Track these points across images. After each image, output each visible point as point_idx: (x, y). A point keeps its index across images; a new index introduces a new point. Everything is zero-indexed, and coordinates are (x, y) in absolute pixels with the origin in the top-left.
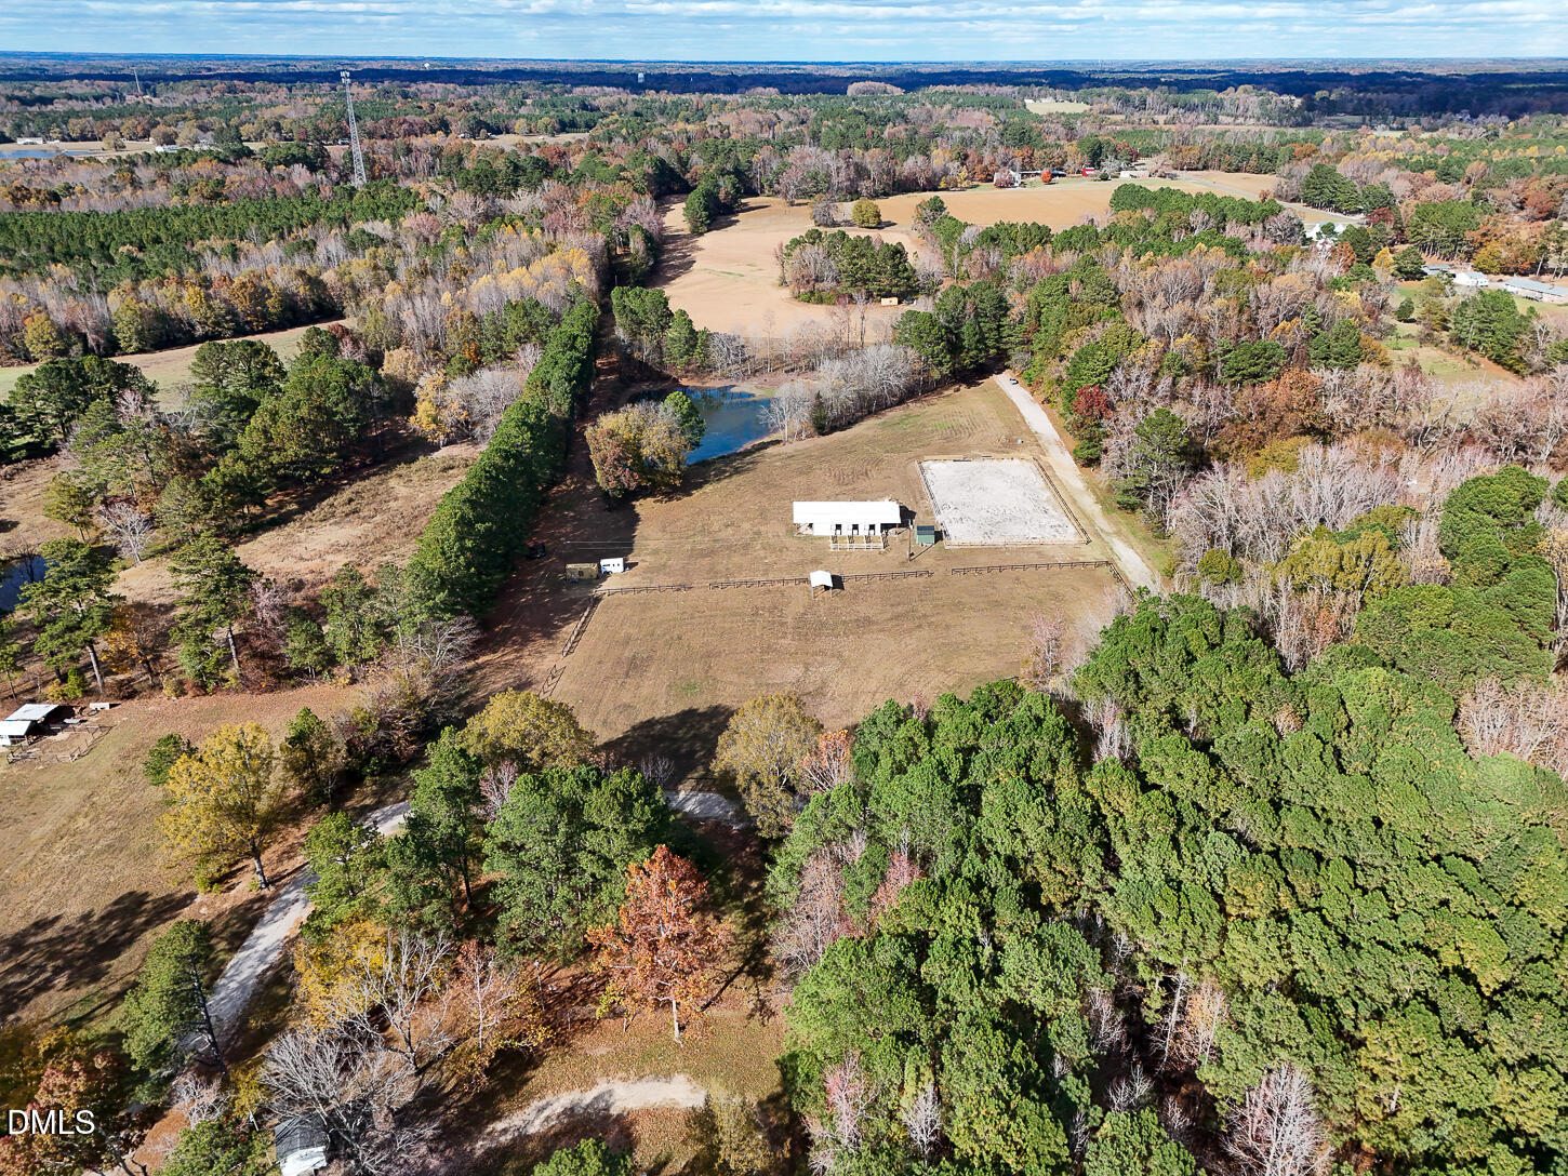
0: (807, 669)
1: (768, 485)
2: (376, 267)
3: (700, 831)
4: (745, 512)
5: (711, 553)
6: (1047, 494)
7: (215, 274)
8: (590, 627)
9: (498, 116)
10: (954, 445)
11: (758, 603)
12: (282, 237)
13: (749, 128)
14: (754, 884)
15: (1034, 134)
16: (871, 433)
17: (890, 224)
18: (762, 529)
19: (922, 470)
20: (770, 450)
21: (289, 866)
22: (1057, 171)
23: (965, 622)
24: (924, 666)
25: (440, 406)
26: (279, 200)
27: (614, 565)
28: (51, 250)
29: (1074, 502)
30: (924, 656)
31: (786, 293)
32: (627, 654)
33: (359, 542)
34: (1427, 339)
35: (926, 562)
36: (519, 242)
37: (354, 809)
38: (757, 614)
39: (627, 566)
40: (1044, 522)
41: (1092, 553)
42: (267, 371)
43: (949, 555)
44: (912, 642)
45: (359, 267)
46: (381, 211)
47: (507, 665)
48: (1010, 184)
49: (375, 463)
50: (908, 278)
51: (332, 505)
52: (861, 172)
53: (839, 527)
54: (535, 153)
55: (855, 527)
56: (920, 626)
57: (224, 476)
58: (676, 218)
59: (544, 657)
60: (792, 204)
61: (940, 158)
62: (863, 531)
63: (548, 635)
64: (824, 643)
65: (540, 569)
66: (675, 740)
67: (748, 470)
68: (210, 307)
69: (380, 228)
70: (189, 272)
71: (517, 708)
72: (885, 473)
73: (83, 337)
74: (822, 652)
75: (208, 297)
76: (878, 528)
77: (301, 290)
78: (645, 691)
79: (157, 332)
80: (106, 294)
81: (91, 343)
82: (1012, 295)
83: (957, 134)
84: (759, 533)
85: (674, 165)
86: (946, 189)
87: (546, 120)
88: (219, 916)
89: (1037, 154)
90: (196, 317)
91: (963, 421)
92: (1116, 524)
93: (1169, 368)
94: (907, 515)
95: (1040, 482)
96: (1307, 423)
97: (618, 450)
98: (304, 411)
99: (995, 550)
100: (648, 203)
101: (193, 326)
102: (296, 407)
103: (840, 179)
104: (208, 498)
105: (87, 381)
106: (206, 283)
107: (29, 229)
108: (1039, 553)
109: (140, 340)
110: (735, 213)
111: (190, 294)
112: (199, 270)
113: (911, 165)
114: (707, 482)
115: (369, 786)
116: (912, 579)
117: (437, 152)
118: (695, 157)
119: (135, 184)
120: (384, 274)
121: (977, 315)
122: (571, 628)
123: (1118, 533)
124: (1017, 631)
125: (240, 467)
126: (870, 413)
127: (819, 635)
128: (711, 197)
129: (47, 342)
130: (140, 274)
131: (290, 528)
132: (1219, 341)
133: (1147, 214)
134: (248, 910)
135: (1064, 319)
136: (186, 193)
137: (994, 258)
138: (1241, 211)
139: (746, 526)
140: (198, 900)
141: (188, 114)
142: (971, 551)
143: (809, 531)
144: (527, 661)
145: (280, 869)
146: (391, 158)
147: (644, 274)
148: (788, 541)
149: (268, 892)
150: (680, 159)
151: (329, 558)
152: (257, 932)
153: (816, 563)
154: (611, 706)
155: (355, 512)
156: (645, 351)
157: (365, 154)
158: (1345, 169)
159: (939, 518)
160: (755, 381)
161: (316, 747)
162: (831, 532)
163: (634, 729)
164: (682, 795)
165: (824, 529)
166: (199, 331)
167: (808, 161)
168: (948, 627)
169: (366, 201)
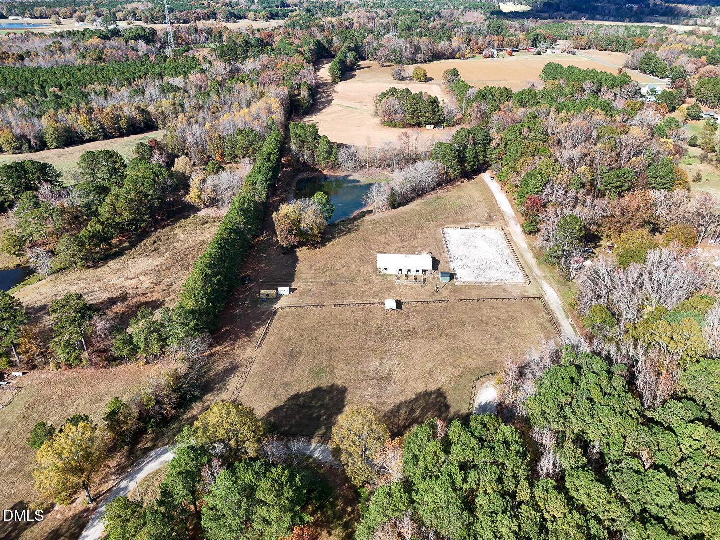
0: (382, 362)
1: (366, 240)
2: (174, 104)
3: (322, 471)
4: (352, 258)
5: (335, 284)
6: (508, 251)
7: (95, 105)
8: (270, 330)
9: (240, 10)
10: (460, 219)
11: (357, 317)
12: (130, 84)
13: (363, 20)
14: (349, 509)
15: (504, 28)
16: (418, 208)
17: (431, 79)
18: (361, 268)
19: (444, 233)
20: (367, 218)
21: (105, 487)
22: (515, 49)
23: (465, 334)
24: (442, 363)
25: (201, 190)
26: (129, 62)
27: (284, 290)
28: (17, 89)
29: (522, 256)
30: (443, 355)
31: (377, 120)
32: (289, 349)
33: (157, 269)
34: (704, 159)
35: (445, 293)
36: (246, 91)
37: (141, 449)
38: (356, 324)
39: (292, 290)
40: (507, 269)
41: (531, 291)
42: (117, 165)
43: (456, 290)
44: (437, 346)
45: (166, 104)
46: (179, 69)
47: (226, 354)
48: (491, 56)
49: (169, 218)
50: (440, 115)
51: (145, 245)
52: (417, 49)
53: (400, 270)
54: (257, 35)
55: (409, 270)
56: (441, 336)
57: (90, 232)
58: (325, 72)
59: (245, 349)
60: (383, 66)
61: (457, 42)
62: (413, 273)
63: (248, 335)
64: (392, 345)
65: (246, 291)
66: (310, 408)
67: (355, 230)
68: (91, 125)
69: (178, 81)
70: (83, 105)
71: (224, 415)
72: (425, 235)
73: (29, 141)
74: (390, 351)
75: (90, 120)
76: (421, 271)
77: (137, 116)
78: (297, 374)
79: (65, 138)
80: (40, 116)
81: (33, 144)
82: (493, 133)
83: (466, 26)
84: (359, 272)
85: (325, 42)
86: (459, 58)
87: (264, 13)
88: (65, 520)
89: (505, 40)
90: (85, 130)
91: (465, 202)
92: (544, 271)
93: (574, 184)
94: (436, 263)
95: (505, 244)
96: (646, 219)
97: (289, 226)
98: (132, 195)
99: (480, 287)
100: (311, 68)
101: (83, 135)
102: (128, 192)
103: (407, 53)
104: (82, 244)
105: (26, 172)
106: (91, 111)
107: (7, 77)
108: (504, 289)
109: (57, 142)
110: (354, 70)
111: (82, 118)
112: (87, 104)
113: (442, 45)
114: (334, 238)
115: (151, 436)
116: (437, 304)
117: (209, 32)
118: (335, 38)
119: (62, 50)
120: (178, 107)
121: (475, 144)
122: (261, 330)
123: (545, 278)
124: (492, 341)
125: (99, 227)
126: (418, 195)
127: (388, 339)
128: (342, 62)
129: (11, 143)
130: (59, 105)
131: (123, 258)
132: (600, 167)
133: (561, 82)
134: (80, 517)
135: (520, 150)
136: (84, 57)
137: (483, 107)
138: (610, 82)
139: (353, 266)
140: (56, 508)
141: (92, 6)
142: (469, 287)
143: (385, 271)
144: (237, 352)
145: (100, 490)
146: (187, 35)
147: (307, 107)
148: (375, 278)
149: (91, 506)
150: (328, 40)
151: (142, 278)
152: (84, 533)
153: (388, 291)
154: (279, 384)
155: (157, 249)
156: (307, 157)
157: (175, 33)
158: (661, 53)
159: (452, 265)
160: (361, 173)
161: (121, 418)
162: (397, 273)
163: (289, 399)
164: (313, 445)
165: (392, 271)
166: (86, 137)
167: (391, 43)
168: (456, 336)
169: (173, 64)
